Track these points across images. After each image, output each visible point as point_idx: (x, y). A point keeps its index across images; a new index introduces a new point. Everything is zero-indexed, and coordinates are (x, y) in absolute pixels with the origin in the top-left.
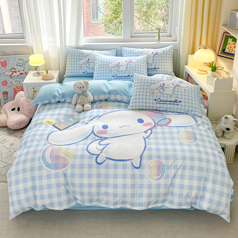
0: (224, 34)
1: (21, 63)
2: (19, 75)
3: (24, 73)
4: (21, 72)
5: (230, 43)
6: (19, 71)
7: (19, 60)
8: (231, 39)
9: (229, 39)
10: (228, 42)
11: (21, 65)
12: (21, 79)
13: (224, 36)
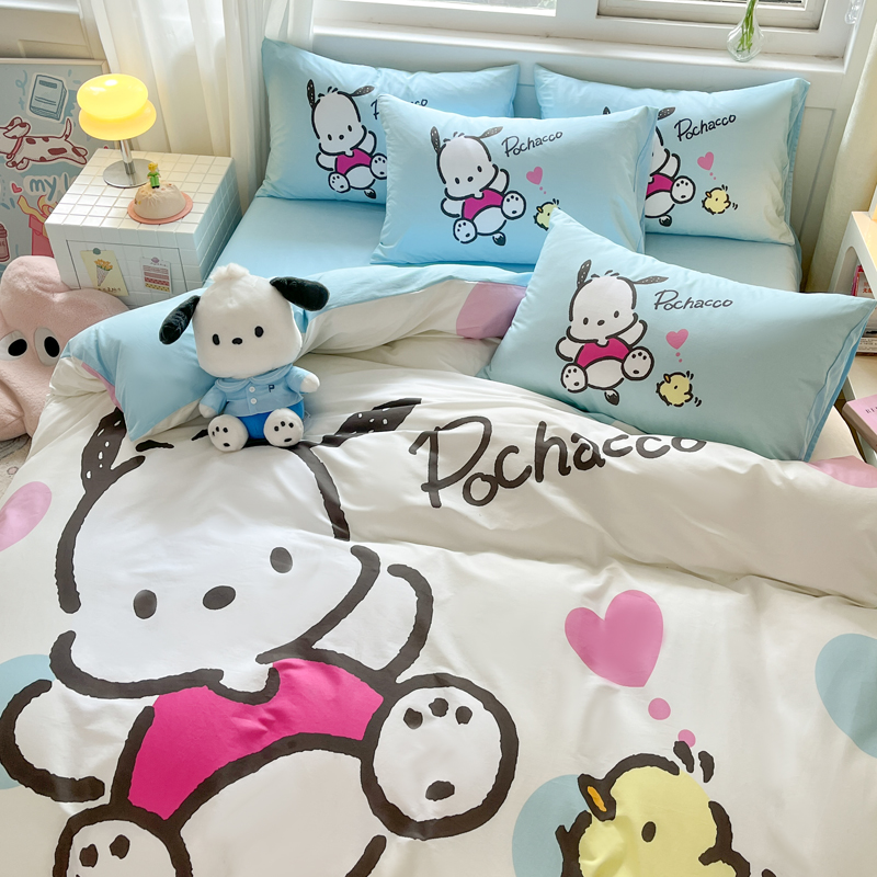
1: (52, 103)
2: (48, 156)
3: (69, 148)
4: (54, 144)
6: (46, 139)
7: (42, 83)
11: (54, 108)
12: (60, 176)
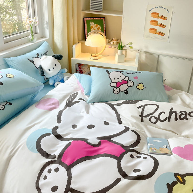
0: (85, 20)
5: (92, 26)
8: (92, 23)
9: (91, 23)
10: (91, 26)
13: (85, 21)
